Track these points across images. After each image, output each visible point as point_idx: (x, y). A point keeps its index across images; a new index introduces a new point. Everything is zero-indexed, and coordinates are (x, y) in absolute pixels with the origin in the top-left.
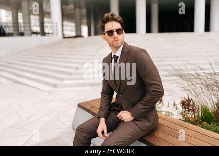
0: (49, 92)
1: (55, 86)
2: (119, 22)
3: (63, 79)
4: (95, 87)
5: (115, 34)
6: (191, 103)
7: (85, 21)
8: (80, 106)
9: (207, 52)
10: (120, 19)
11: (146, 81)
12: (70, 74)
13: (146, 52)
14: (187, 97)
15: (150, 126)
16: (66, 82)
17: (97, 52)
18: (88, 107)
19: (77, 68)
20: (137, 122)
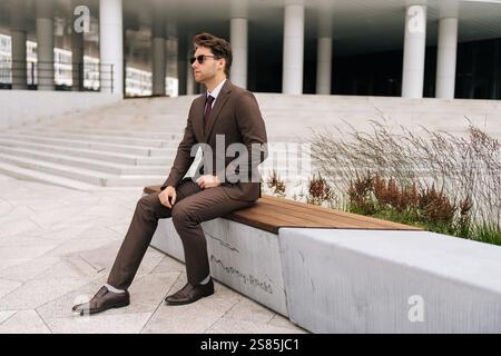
0: (91, 192)
1: (103, 183)
3: (119, 172)
7: (174, 66)
12: (135, 162)
16: (123, 177)
19: (149, 153)
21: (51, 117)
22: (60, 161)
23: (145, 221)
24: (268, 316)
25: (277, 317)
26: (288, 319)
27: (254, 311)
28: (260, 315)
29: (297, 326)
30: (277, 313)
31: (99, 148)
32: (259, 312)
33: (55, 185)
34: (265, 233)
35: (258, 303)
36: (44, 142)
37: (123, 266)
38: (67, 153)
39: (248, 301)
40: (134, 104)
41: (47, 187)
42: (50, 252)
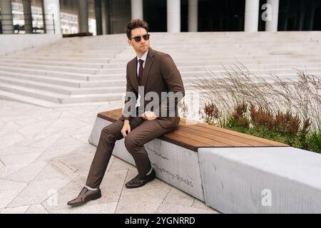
0: (53, 108)
1: (60, 101)
2: (145, 28)
3: (70, 93)
4: (112, 102)
5: (143, 40)
6: (214, 109)
8: (100, 116)
9: (254, 58)
10: (146, 25)
11: (170, 83)
12: (79, 86)
13: (170, 56)
14: (210, 103)
15: (172, 125)
16: (73, 96)
17: (114, 57)
18: (110, 116)
19: (88, 79)
20: (160, 121)
21: (15, 52)
22: (27, 86)
23: (107, 143)
24: (191, 201)
25: (196, 200)
26: (204, 203)
27: (181, 198)
28: (186, 200)
29: (211, 207)
30: (195, 198)
31: (52, 75)
32: (185, 197)
33: (28, 103)
34: (188, 150)
35: (182, 191)
36: (14, 71)
37: (95, 173)
38: (31, 79)
39: (175, 190)
40: (71, 41)
41: (23, 105)
42: (39, 157)
